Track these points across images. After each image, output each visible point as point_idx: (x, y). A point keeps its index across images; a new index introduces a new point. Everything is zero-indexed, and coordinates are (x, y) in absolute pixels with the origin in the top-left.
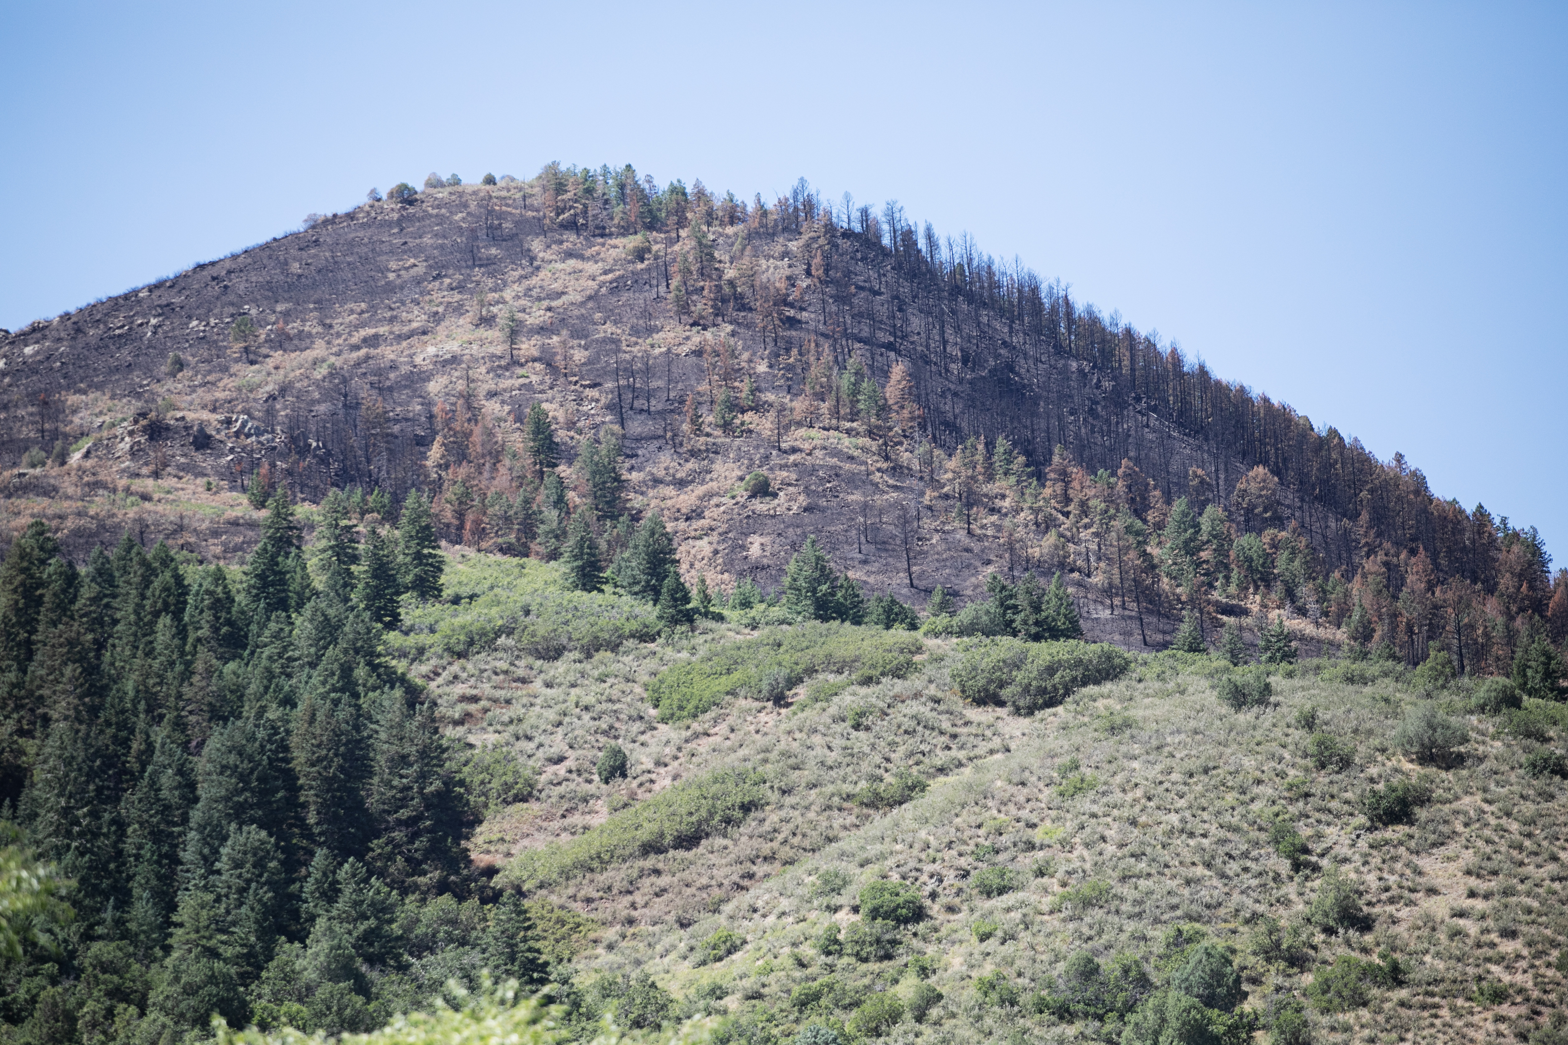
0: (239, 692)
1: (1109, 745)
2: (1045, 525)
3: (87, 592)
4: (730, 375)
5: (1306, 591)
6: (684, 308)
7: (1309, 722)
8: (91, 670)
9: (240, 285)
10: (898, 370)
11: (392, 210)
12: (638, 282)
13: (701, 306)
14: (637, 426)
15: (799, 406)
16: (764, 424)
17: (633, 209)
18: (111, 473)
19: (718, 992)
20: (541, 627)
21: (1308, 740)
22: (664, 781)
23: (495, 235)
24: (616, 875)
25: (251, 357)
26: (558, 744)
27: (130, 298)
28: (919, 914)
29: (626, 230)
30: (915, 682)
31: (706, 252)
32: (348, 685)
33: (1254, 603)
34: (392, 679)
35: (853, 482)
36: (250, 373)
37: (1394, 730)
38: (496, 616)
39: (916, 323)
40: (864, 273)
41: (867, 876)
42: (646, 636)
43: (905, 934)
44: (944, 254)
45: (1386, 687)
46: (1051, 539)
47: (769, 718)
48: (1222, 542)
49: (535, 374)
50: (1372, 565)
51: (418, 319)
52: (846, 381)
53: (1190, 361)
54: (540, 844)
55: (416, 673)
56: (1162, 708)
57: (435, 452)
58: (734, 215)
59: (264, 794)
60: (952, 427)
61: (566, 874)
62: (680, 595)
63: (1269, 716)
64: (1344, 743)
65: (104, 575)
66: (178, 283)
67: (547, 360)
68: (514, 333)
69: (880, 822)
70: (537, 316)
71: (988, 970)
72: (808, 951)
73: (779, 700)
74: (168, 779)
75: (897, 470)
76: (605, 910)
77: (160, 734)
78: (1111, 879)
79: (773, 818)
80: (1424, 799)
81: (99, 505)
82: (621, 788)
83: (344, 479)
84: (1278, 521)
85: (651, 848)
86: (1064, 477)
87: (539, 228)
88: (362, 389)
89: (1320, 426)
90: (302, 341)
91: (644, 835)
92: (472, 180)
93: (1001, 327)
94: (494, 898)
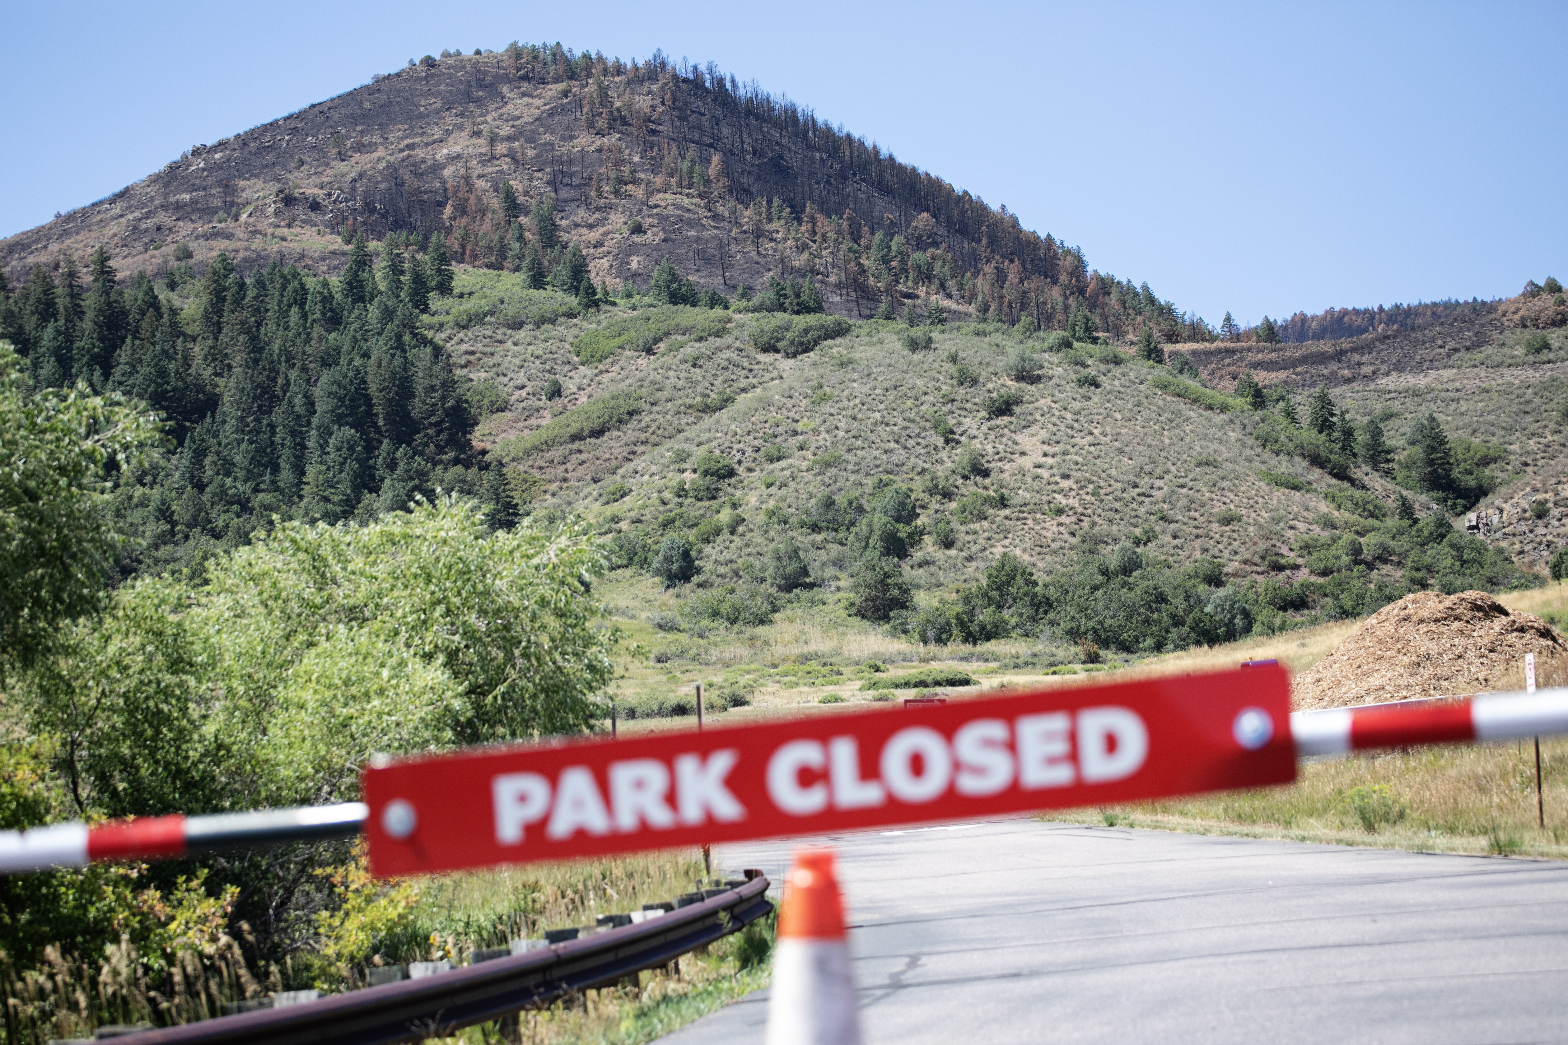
0: (338, 350)
1: (840, 374)
2: (802, 248)
3: (251, 293)
4: (619, 163)
5: (951, 284)
6: (591, 125)
7: (954, 359)
8: (254, 338)
9: (335, 116)
10: (716, 159)
11: (422, 71)
12: (564, 110)
13: (601, 123)
14: (564, 194)
15: (659, 180)
16: (639, 192)
17: (561, 68)
18: (264, 225)
19: (616, 519)
20: (510, 311)
21: (953, 369)
22: (583, 399)
23: (481, 84)
24: (556, 453)
25: (342, 157)
26: (521, 378)
27: (274, 125)
28: (731, 473)
29: (556, 80)
30: (728, 339)
31: (603, 91)
32: (400, 345)
33: (922, 291)
34: (425, 342)
35: (691, 224)
36: (342, 167)
37: (1001, 363)
38: (484, 305)
39: (726, 131)
40: (696, 103)
41: (702, 451)
42: (571, 315)
43: (723, 484)
44: (741, 92)
45: (998, 338)
46: (805, 255)
47: (643, 362)
48: (904, 257)
49: (505, 164)
50: (989, 269)
51: (437, 133)
52: (685, 165)
53: (884, 152)
54: (512, 436)
55: (439, 338)
56: (870, 352)
57: (448, 210)
58: (619, 70)
59: (353, 408)
60: (747, 192)
61: (528, 453)
62: (591, 291)
63: (931, 356)
64: (974, 370)
65: (260, 284)
66: (300, 116)
67: (512, 155)
68: (493, 140)
69: (708, 421)
70: (506, 130)
71: (771, 504)
72: (667, 495)
73: (649, 351)
74: (298, 400)
75: (716, 217)
76: (550, 473)
77: (293, 374)
78: (842, 451)
79: (647, 419)
80: (1018, 402)
81: (257, 243)
82: (558, 403)
83: (396, 226)
84: (935, 244)
85: (576, 437)
86: (813, 220)
87: (506, 79)
88: (405, 174)
89: (958, 189)
90: (370, 147)
91: (572, 430)
92: (468, 52)
93: (775, 133)
94: (486, 467)
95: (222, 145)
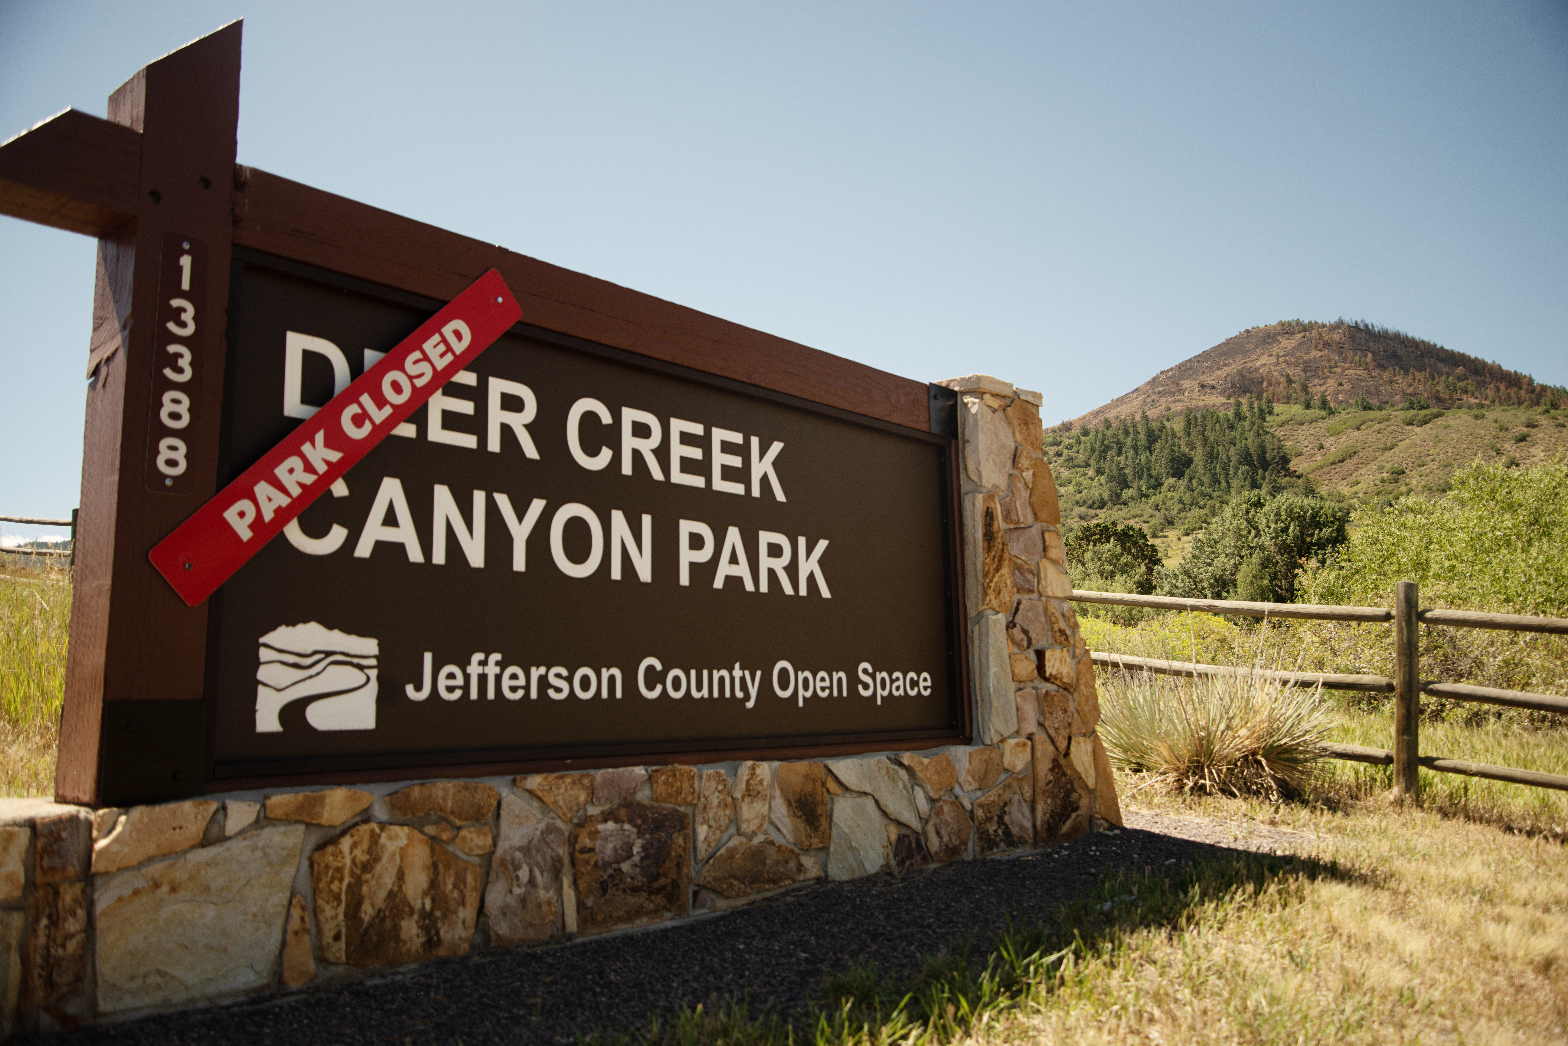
0: (1235, 438)
1: (1445, 431)
2: (1410, 385)
3: (1200, 420)
4: (1329, 361)
5: (1477, 393)
6: (1316, 347)
7: (1496, 421)
8: (1204, 436)
9: (1213, 354)
10: (1370, 355)
11: (1245, 335)
12: (1304, 343)
13: (1320, 347)
14: (1309, 374)
15: (1347, 365)
16: (1339, 370)
17: (1300, 328)
18: (1194, 396)
19: (1356, 493)
20: (1298, 419)
21: (1497, 425)
22: (1333, 449)
23: (1269, 337)
24: (1325, 470)
25: (1219, 369)
26: (1306, 443)
27: (1190, 360)
28: (1403, 472)
29: (1299, 332)
30: (1392, 422)
31: (1320, 335)
32: (1259, 435)
33: (1464, 397)
34: (1267, 433)
35: (1362, 380)
36: (1219, 372)
37: (1518, 421)
38: (1288, 417)
39: (1371, 344)
40: (1357, 335)
41: (1389, 465)
42: (1323, 418)
43: (1400, 477)
44: (1376, 329)
45: (1514, 412)
46: (1412, 388)
47: (1356, 433)
48: (1455, 384)
49: (1284, 366)
50: (1492, 386)
51: (1255, 357)
52: (1357, 359)
53: (1439, 346)
54: (1305, 465)
55: (1272, 431)
56: (1457, 422)
57: (1265, 384)
58: (1324, 326)
59: (1245, 459)
60: (1383, 366)
61: (1314, 471)
62: (1330, 409)
63: (1485, 421)
64: (1506, 425)
65: (1203, 417)
66: (1200, 356)
67: (1286, 362)
68: (1278, 357)
69: (1388, 454)
70: (1282, 353)
71: (1423, 483)
72: (1377, 482)
73: (1358, 429)
74: (1224, 457)
75: (1372, 377)
76: (1324, 477)
77: (1220, 448)
78: (1451, 461)
79: (1361, 455)
80: (1528, 436)
81: (1194, 403)
82: (1323, 451)
83: (1245, 392)
84: (1466, 379)
85: (1333, 463)
86: (1413, 374)
87: (1279, 334)
88: (1244, 373)
89: (1473, 357)
90: (1229, 365)
91: (1331, 460)
92: (1262, 326)
93: (1392, 343)
94: (1299, 477)
95: (1171, 369)
